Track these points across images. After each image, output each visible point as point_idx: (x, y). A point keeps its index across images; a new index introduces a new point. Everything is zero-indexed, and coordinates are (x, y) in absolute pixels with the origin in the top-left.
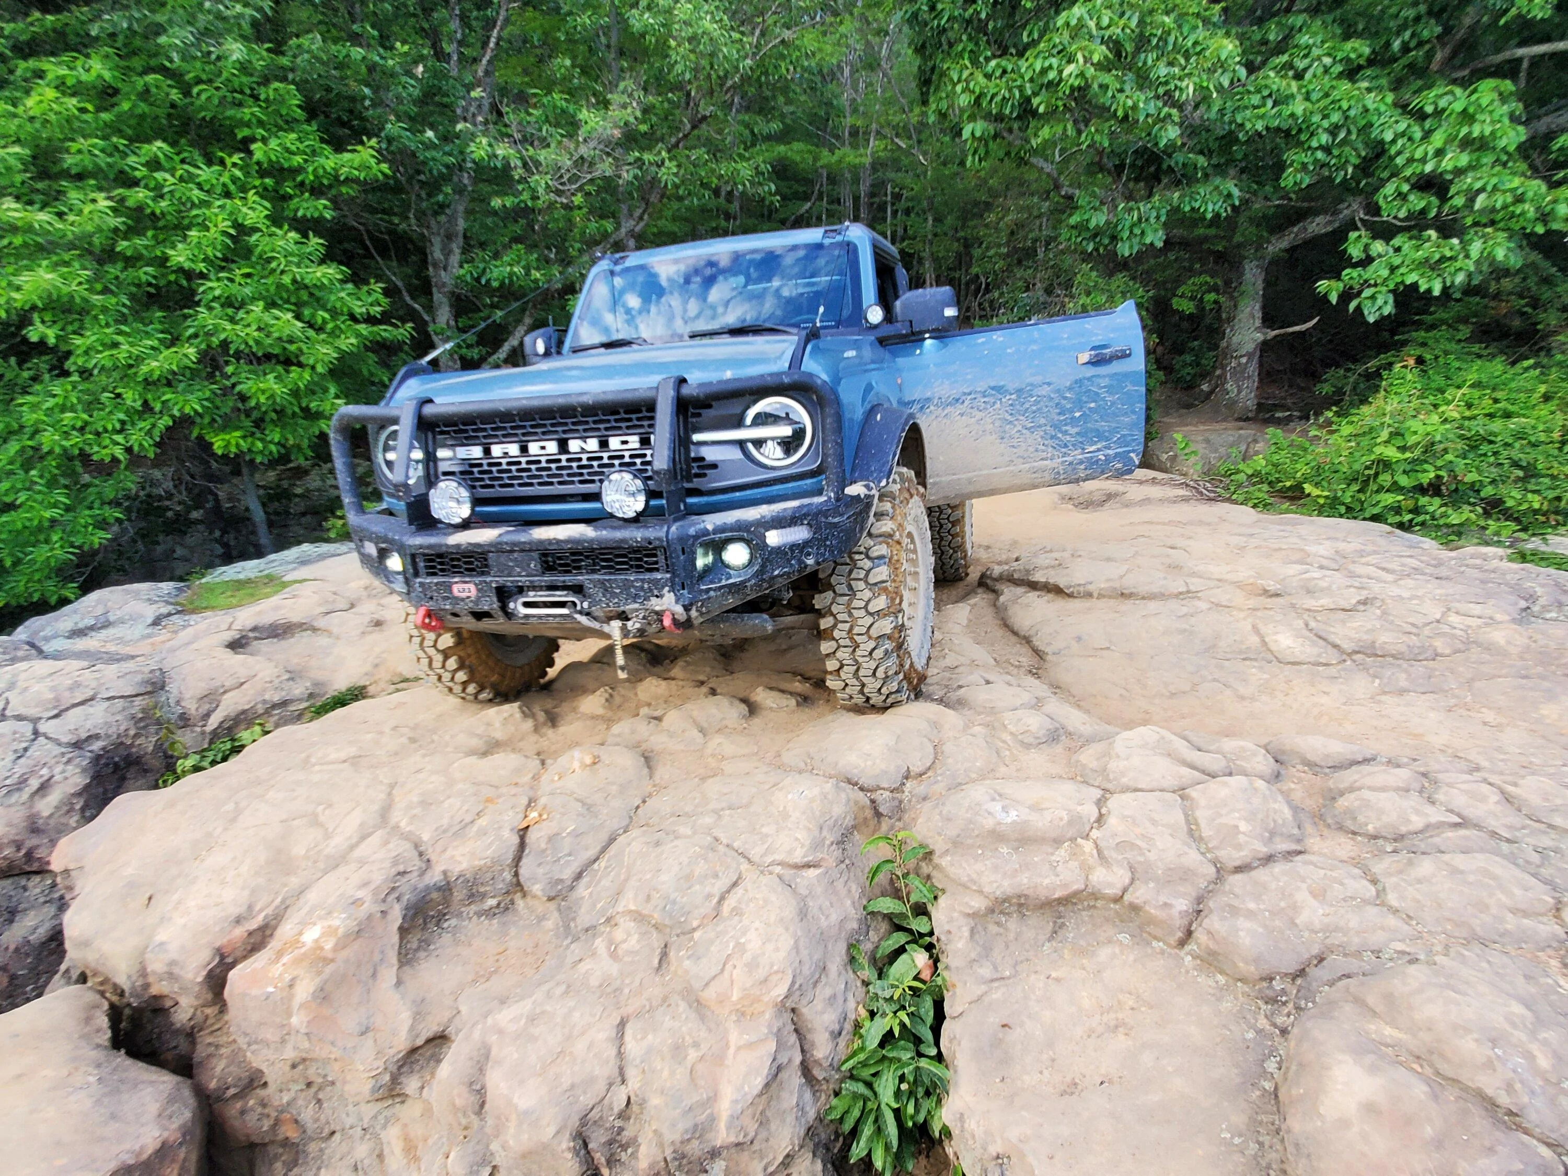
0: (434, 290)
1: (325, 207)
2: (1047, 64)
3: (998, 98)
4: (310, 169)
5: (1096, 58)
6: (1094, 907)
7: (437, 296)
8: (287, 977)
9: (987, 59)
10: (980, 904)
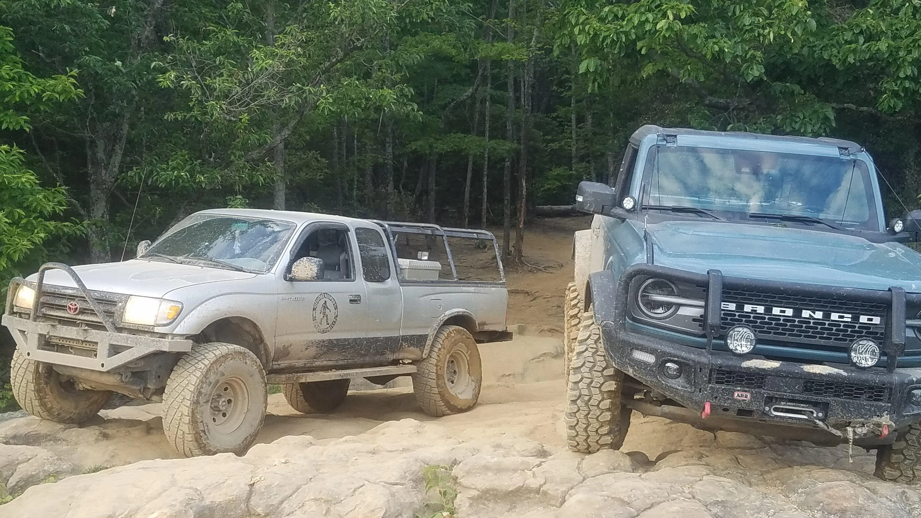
0: (92, 187)
1: (26, 122)
2: (643, 19)
3: (609, 41)
4: (18, 93)
5: (683, 15)
7: (95, 193)
9: (603, 6)
10: (475, 493)
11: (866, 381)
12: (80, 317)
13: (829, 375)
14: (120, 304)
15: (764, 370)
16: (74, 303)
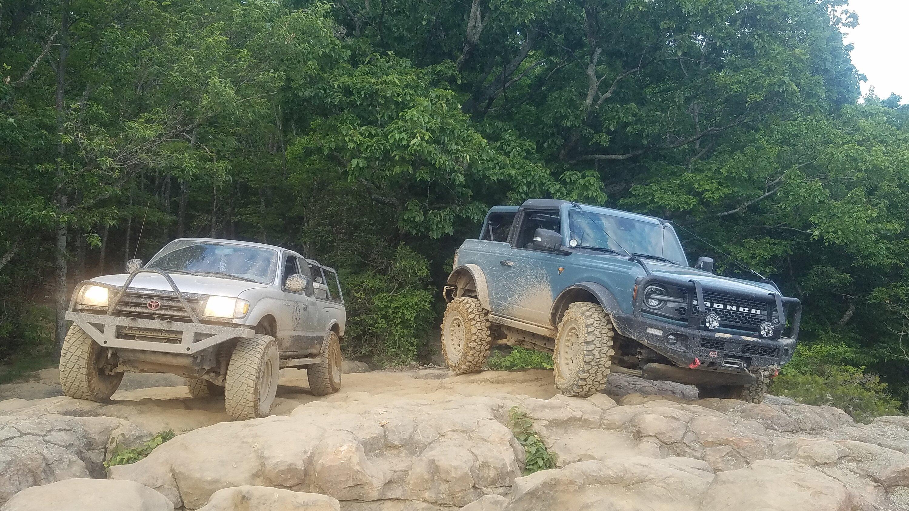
5: (426, 138)
6: (574, 424)
8: (348, 456)
10: (546, 422)
11: (770, 345)
12: (160, 312)
13: (754, 342)
14: (202, 302)
15: (725, 338)
16: (154, 301)
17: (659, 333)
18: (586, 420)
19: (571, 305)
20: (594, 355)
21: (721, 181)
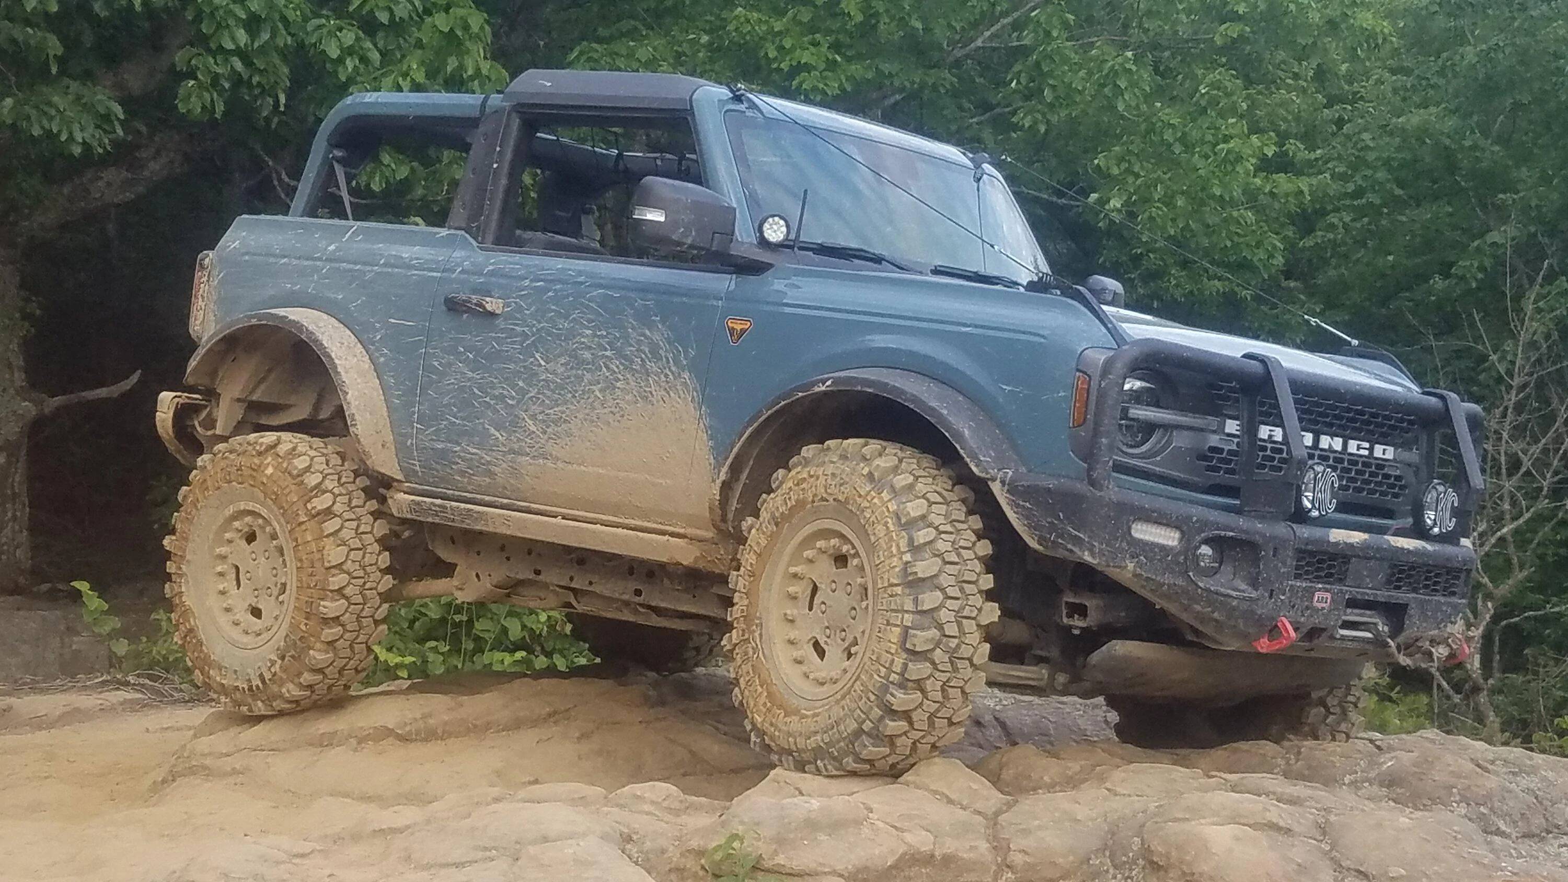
11: (1446, 559)
13: (1416, 552)
15: (1351, 545)
17: (1168, 538)
18: (948, 860)
19: (808, 451)
20: (940, 627)
21: (841, 37)
